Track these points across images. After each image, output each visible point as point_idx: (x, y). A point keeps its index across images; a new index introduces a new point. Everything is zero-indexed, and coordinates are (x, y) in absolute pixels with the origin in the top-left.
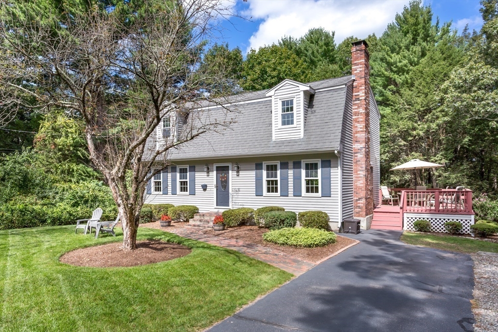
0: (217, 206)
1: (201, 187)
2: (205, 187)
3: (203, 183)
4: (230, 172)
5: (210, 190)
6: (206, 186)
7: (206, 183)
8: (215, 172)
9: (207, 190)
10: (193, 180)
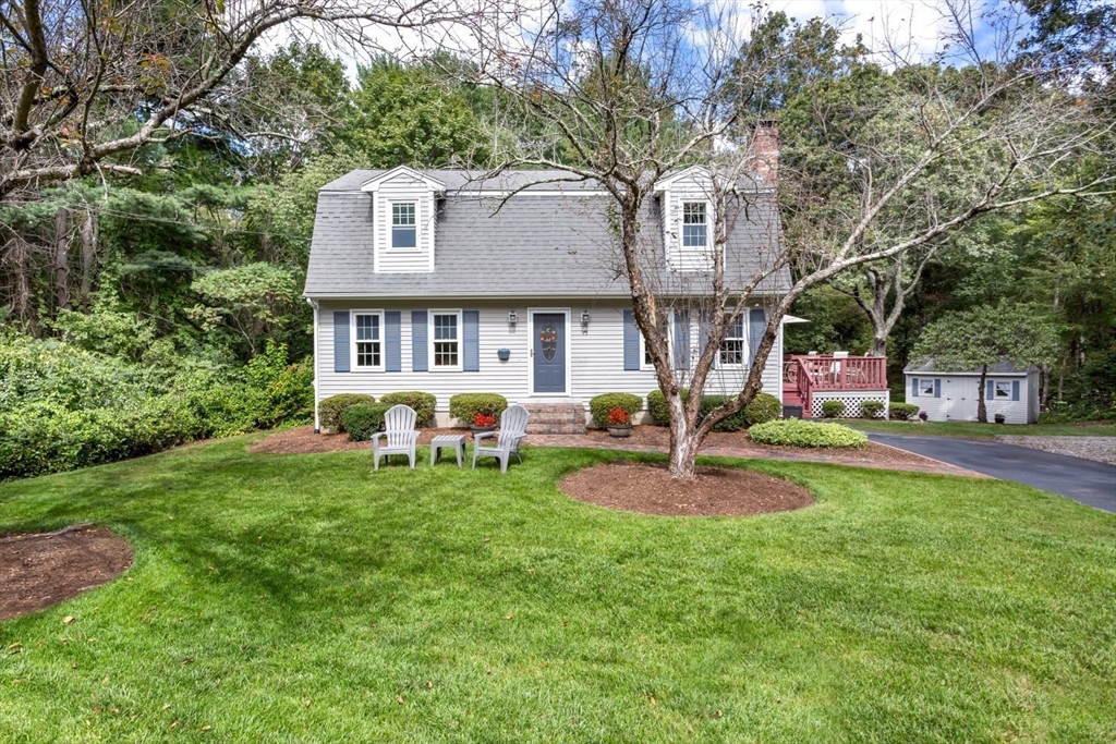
0: (535, 391)
1: (497, 356)
2: (504, 356)
3: (501, 347)
4: (568, 325)
5: (517, 360)
6: (508, 352)
7: (507, 347)
8: (530, 325)
9: (510, 360)
10: (473, 341)
